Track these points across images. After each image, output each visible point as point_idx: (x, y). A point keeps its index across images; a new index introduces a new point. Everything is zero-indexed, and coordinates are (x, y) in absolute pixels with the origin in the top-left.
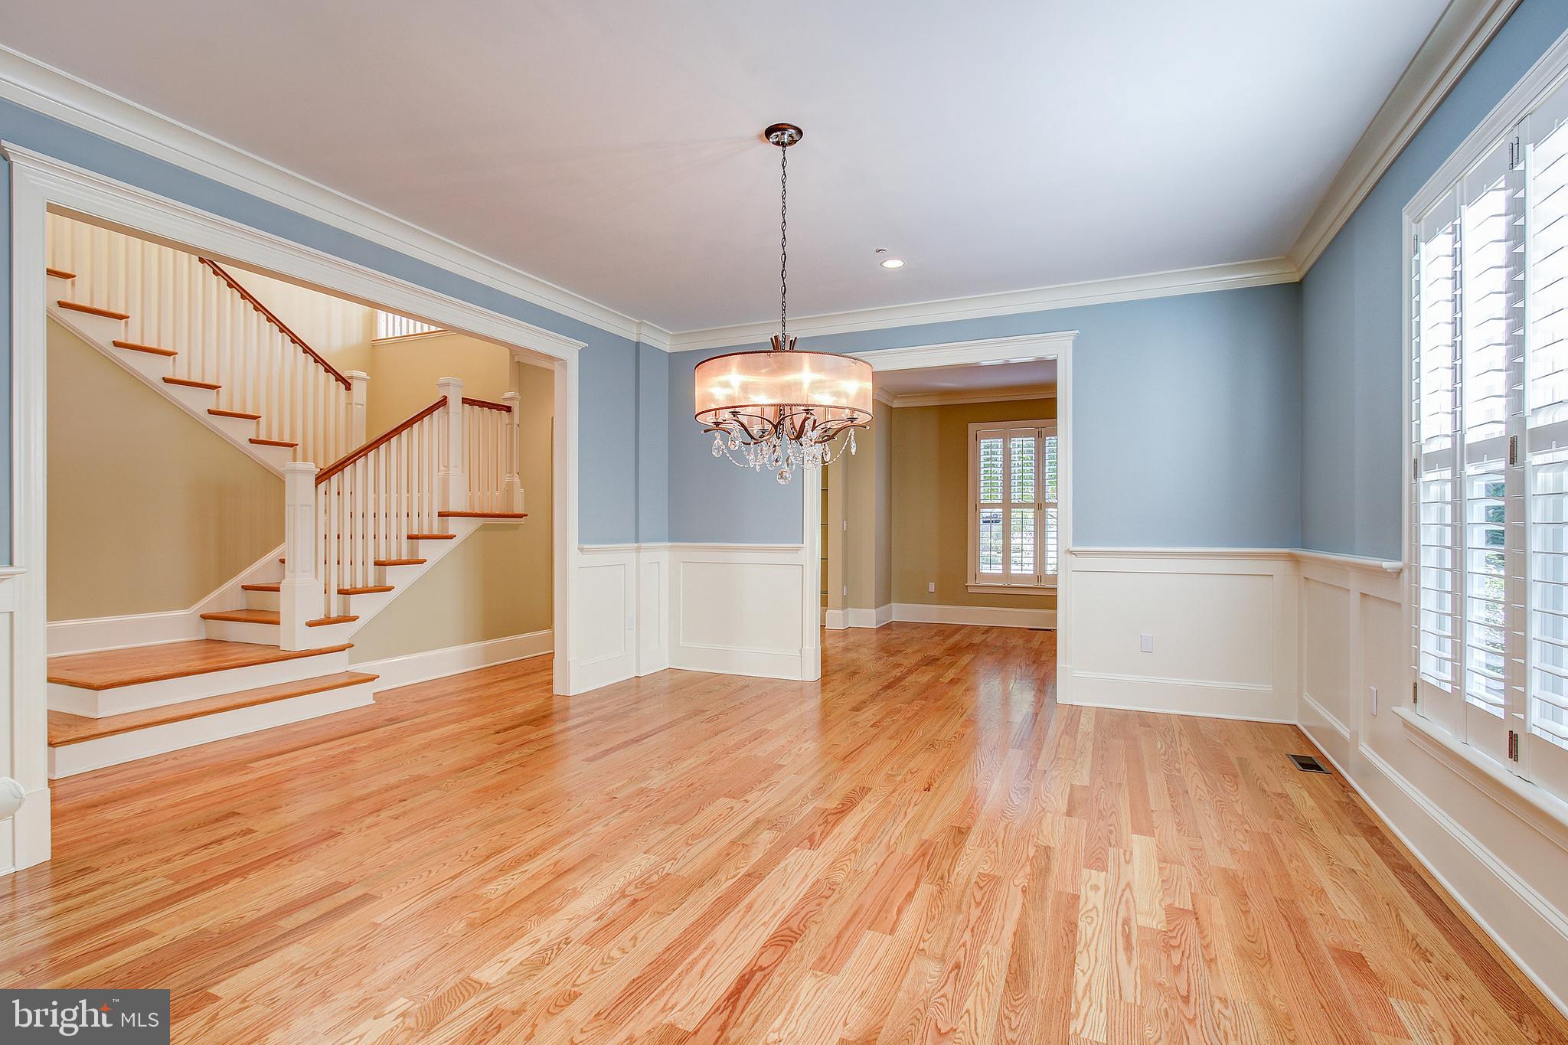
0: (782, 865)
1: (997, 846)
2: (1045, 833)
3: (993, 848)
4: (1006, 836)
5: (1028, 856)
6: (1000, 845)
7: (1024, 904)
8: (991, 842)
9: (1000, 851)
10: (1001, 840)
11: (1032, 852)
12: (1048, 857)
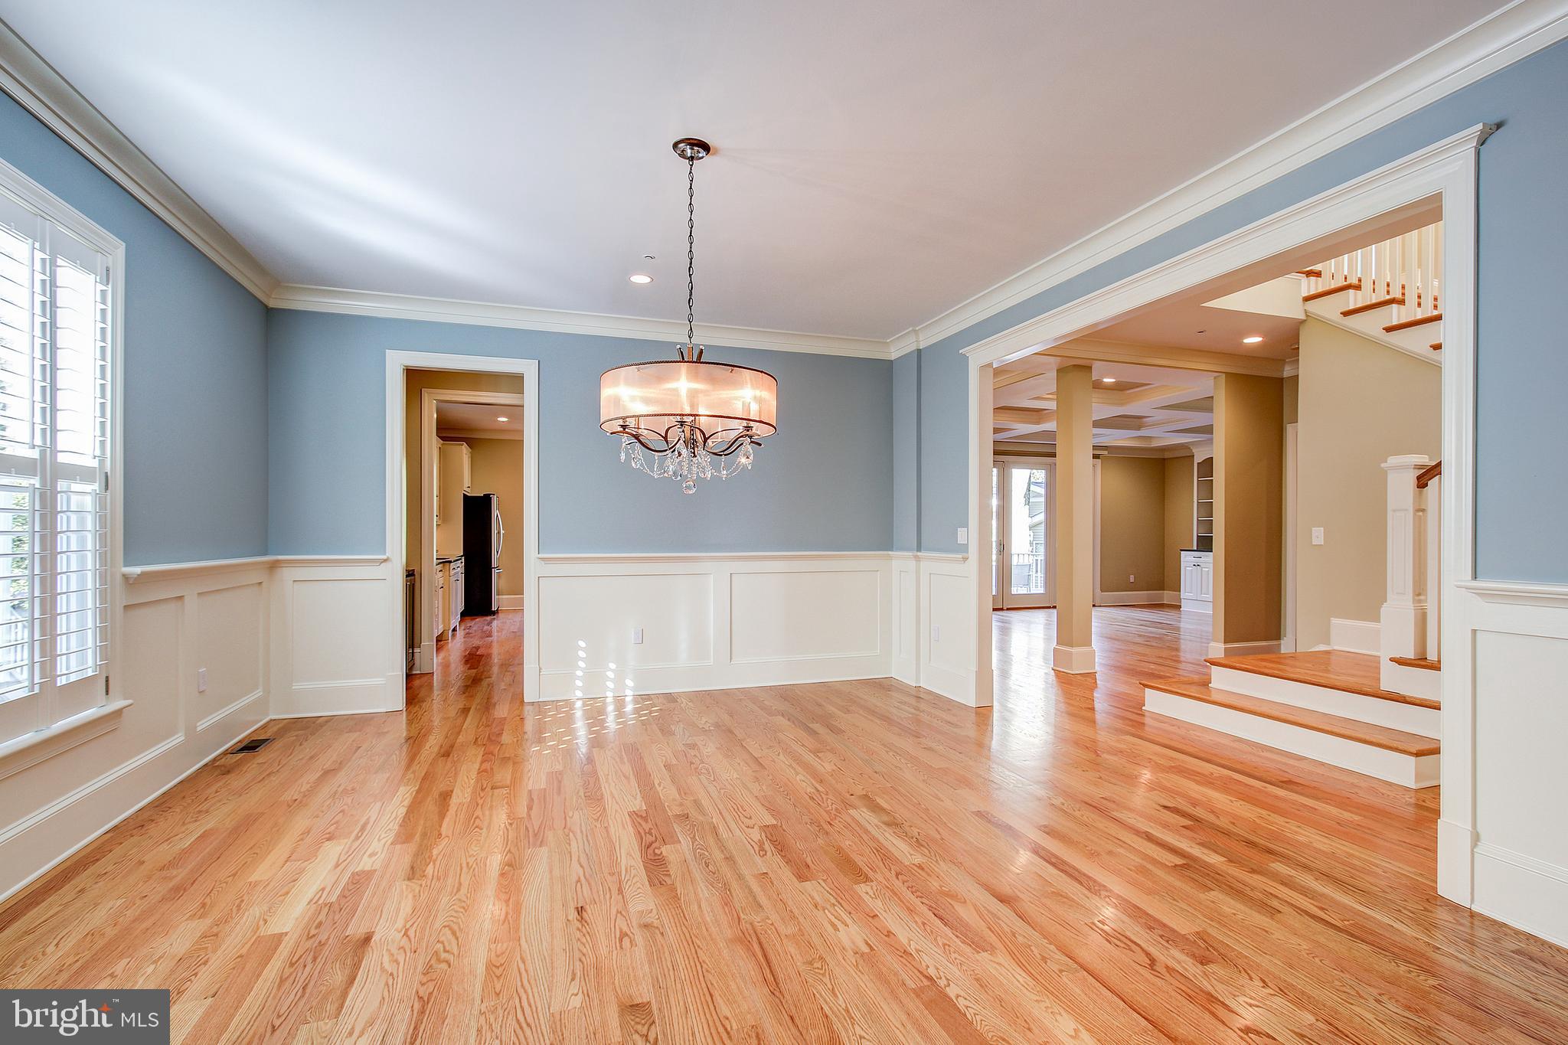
0: (639, 796)
1: (468, 863)
2: (410, 896)
3: (471, 861)
4: (458, 876)
5: (434, 864)
6: (464, 865)
7: (441, 826)
8: (474, 866)
9: (464, 859)
10: (463, 871)
11: (430, 870)
12: (412, 868)
